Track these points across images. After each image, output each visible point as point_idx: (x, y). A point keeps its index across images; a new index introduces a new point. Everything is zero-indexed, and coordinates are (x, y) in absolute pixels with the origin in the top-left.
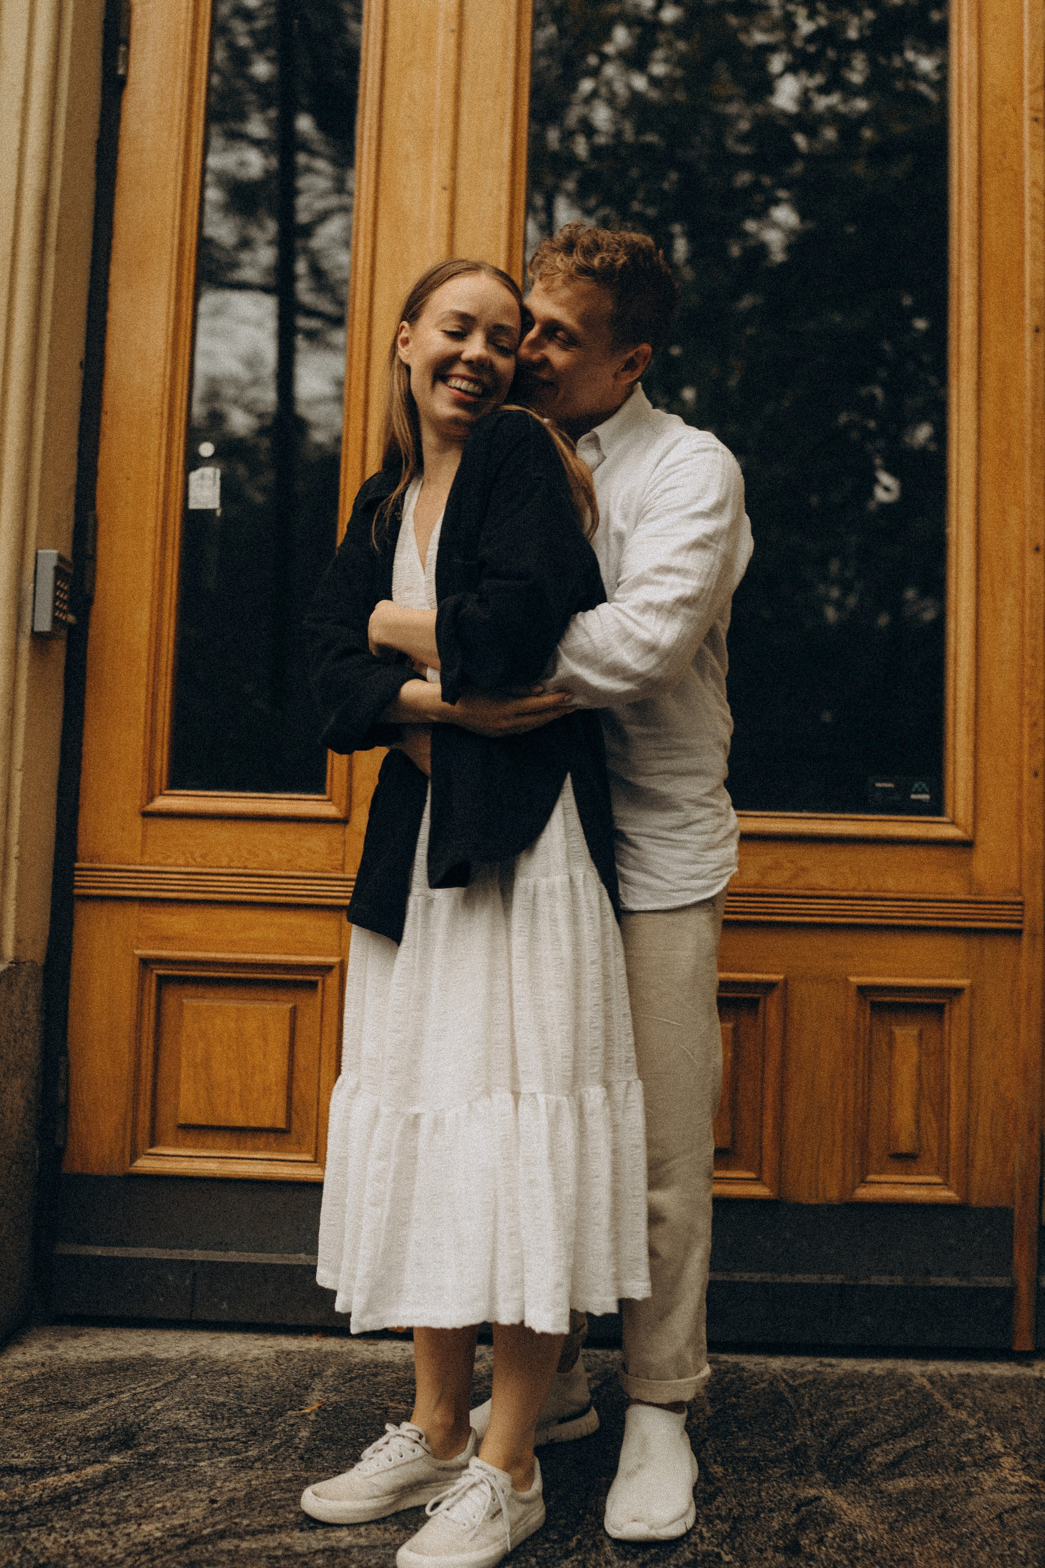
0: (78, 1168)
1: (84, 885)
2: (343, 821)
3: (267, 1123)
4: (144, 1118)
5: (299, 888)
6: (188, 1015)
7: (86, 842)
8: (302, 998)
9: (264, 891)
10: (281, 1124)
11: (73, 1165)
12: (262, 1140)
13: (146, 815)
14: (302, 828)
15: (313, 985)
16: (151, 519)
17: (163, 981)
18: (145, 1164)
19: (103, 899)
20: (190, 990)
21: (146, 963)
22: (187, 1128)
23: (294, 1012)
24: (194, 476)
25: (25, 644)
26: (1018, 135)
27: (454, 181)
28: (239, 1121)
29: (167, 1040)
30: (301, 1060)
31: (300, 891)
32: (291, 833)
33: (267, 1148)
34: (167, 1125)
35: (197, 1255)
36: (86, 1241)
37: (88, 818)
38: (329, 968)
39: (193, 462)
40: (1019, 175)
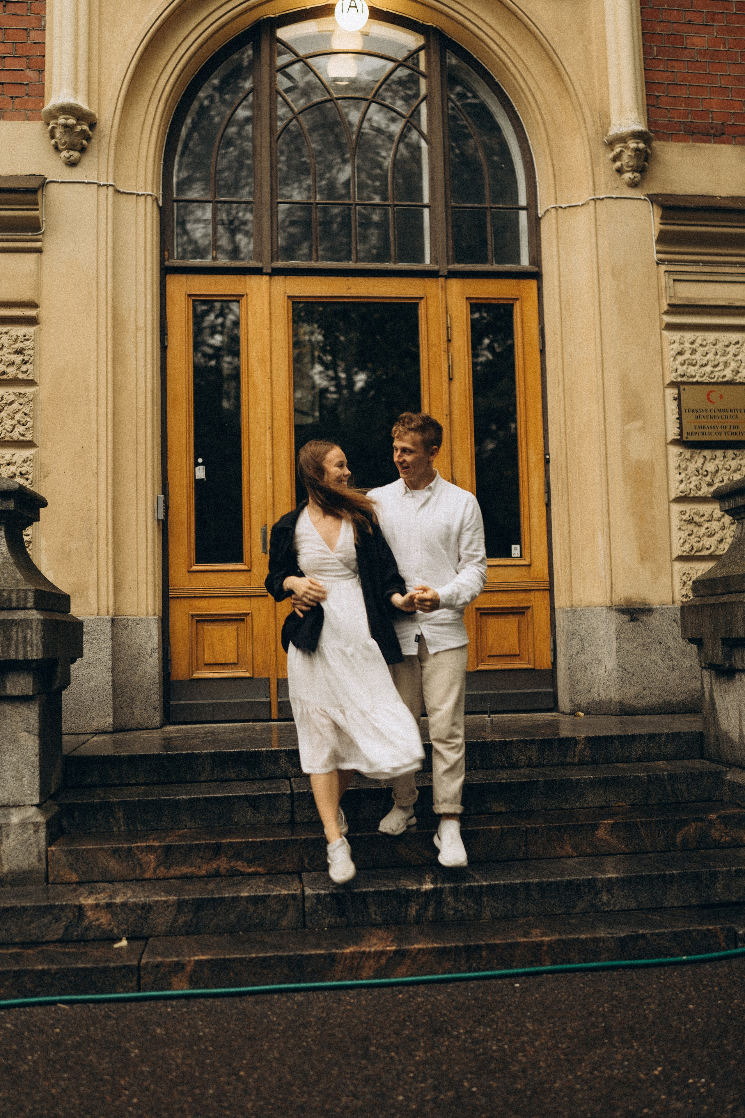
0: (175, 678)
1: (172, 594)
2: (250, 571)
3: (231, 661)
4: (195, 662)
5: (237, 591)
6: (206, 631)
7: (172, 581)
8: (241, 625)
9: (226, 592)
10: (236, 661)
11: (174, 677)
12: (230, 666)
13: (189, 572)
14: (237, 573)
15: (243, 620)
16: (185, 482)
17: (198, 621)
18: (196, 676)
19: (178, 597)
20: (206, 624)
21: (192, 616)
22: (206, 665)
23: (238, 628)
24: (197, 469)
25: (156, 523)
26: (440, 356)
27: (271, 375)
28: (224, 662)
29: (200, 639)
30: (241, 643)
31: (239, 592)
32: (233, 575)
33: (232, 669)
34: (201, 664)
35: (213, 701)
36: (180, 700)
37: (171, 573)
38: (248, 614)
39: (197, 464)
40: (441, 369)
